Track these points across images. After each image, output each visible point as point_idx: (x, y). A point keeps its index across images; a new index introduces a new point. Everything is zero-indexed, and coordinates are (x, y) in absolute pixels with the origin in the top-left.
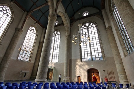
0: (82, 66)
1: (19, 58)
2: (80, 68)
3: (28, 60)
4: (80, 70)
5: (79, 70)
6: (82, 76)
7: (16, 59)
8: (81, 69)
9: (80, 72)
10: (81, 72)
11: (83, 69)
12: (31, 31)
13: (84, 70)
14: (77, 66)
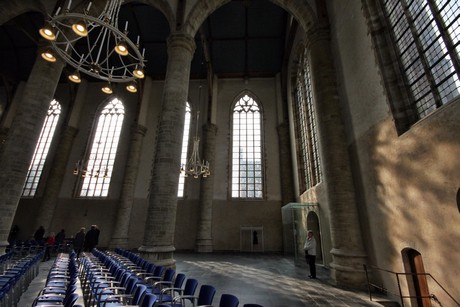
0: (416, 166)
1: (235, 194)
2: (402, 186)
3: (259, 194)
4: (403, 196)
5: (400, 201)
6: (424, 244)
7: (225, 199)
8: (413, 193)
9: (407, 217)
10: (412, 212)
11: (425, 186)
12: (240, 112)
13: (431, 196)
14: (386, 176)
